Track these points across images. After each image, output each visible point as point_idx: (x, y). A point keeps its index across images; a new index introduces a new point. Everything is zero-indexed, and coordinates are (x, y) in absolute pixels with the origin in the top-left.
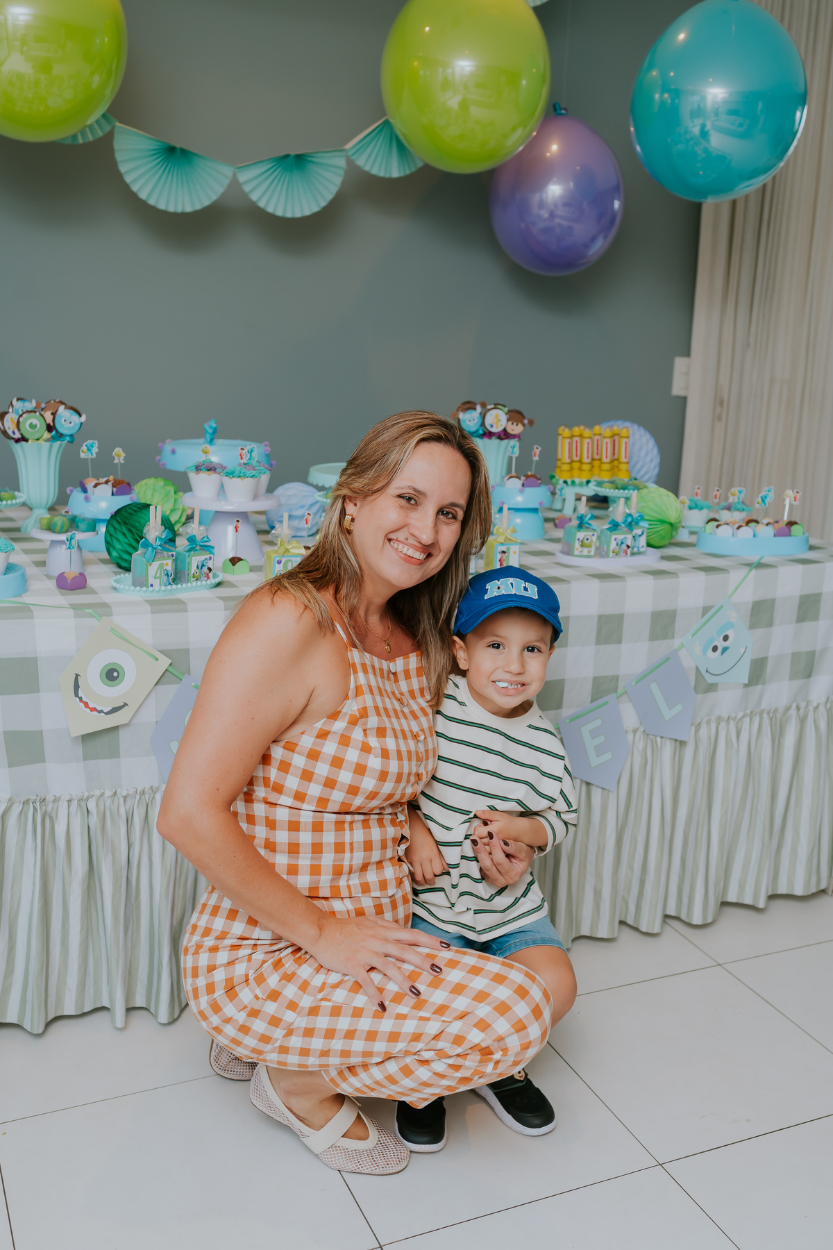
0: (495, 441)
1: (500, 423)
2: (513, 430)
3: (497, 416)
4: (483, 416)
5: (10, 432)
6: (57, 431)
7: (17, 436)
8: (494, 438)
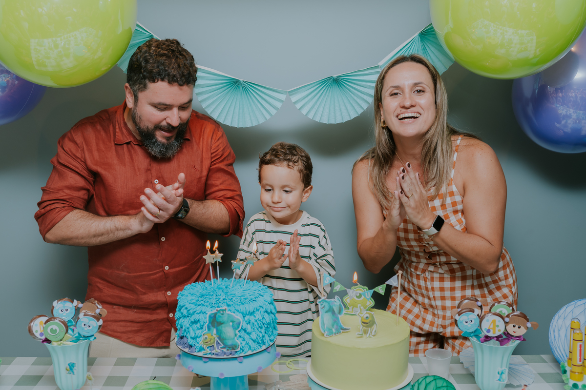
0: (493, 343)
1: (497, 329)
2: (514, 332)
3: (494, 322)
4: (481, 318)
5: (37, 335)
6: (79, 333)
7: (43, 338)
8: (492, 341)
